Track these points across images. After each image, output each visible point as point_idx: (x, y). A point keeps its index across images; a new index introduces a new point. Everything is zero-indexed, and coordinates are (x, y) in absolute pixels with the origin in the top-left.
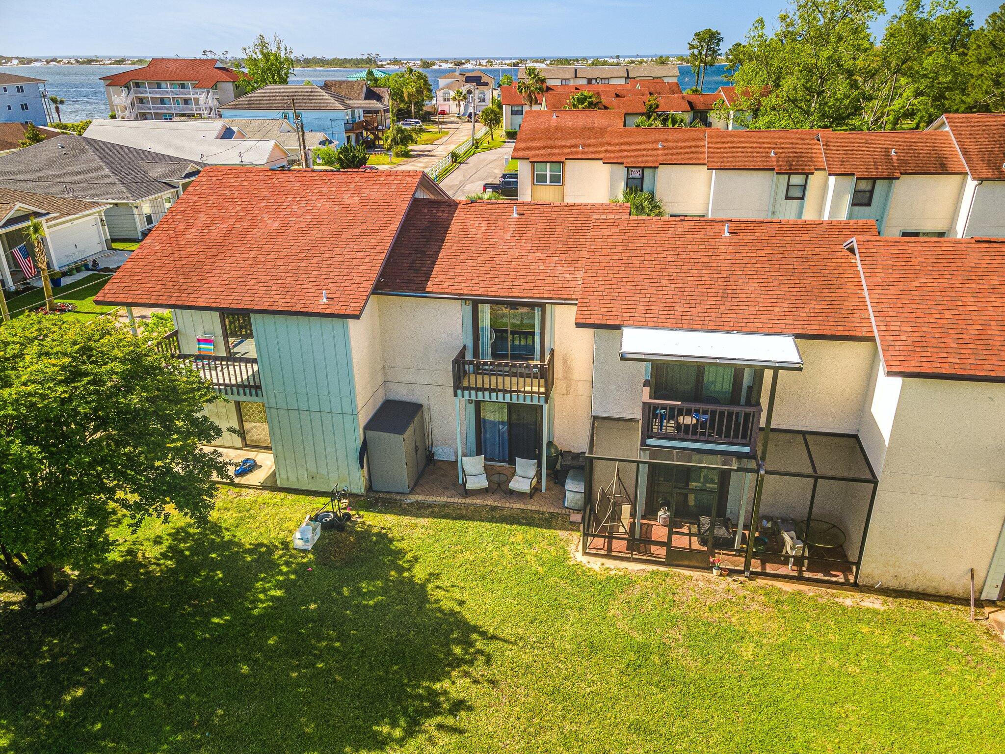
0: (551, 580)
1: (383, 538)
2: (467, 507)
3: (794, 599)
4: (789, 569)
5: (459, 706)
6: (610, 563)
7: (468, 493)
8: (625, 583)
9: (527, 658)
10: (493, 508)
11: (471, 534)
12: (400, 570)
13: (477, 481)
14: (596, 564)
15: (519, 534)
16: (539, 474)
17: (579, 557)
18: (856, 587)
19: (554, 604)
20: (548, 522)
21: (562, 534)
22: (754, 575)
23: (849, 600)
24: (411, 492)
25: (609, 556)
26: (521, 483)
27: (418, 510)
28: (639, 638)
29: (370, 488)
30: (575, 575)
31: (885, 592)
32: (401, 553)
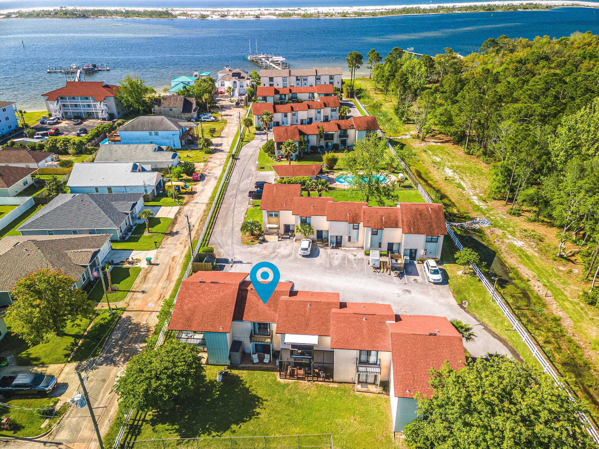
0: (273, 385)
1: (238, 377)
2: (254, 367)
3: (321, 386)
4: (321, 379)
5: (258, 413)
6: (285, 380)
7: (254, 364)
8: (288, 385)
9: (268, 404)
10: (260, 367)
11: (256, 375)
12: (243, 385)
13: (256, 360)
14: (282, 381)
15: (266, 374)
16: (270, 358)
17: (279, 379)
18: (333, 382)
19: (274, 391)
20: (273, 370)
21: (275, 373)
22: (314, 381)
23: (331, 385)
24: (241, 363)
25: (285, 379)
26: (266, 361)
27: (243, 369)
28: (289, 397)
29: (231, 363)
30: (278, 384)
31: (339, 383)
32: (242, 381)
